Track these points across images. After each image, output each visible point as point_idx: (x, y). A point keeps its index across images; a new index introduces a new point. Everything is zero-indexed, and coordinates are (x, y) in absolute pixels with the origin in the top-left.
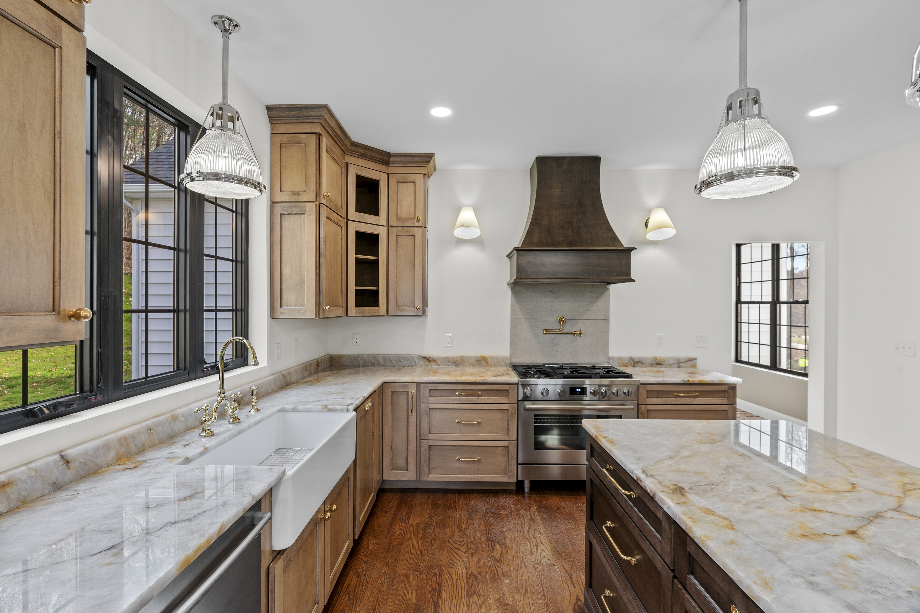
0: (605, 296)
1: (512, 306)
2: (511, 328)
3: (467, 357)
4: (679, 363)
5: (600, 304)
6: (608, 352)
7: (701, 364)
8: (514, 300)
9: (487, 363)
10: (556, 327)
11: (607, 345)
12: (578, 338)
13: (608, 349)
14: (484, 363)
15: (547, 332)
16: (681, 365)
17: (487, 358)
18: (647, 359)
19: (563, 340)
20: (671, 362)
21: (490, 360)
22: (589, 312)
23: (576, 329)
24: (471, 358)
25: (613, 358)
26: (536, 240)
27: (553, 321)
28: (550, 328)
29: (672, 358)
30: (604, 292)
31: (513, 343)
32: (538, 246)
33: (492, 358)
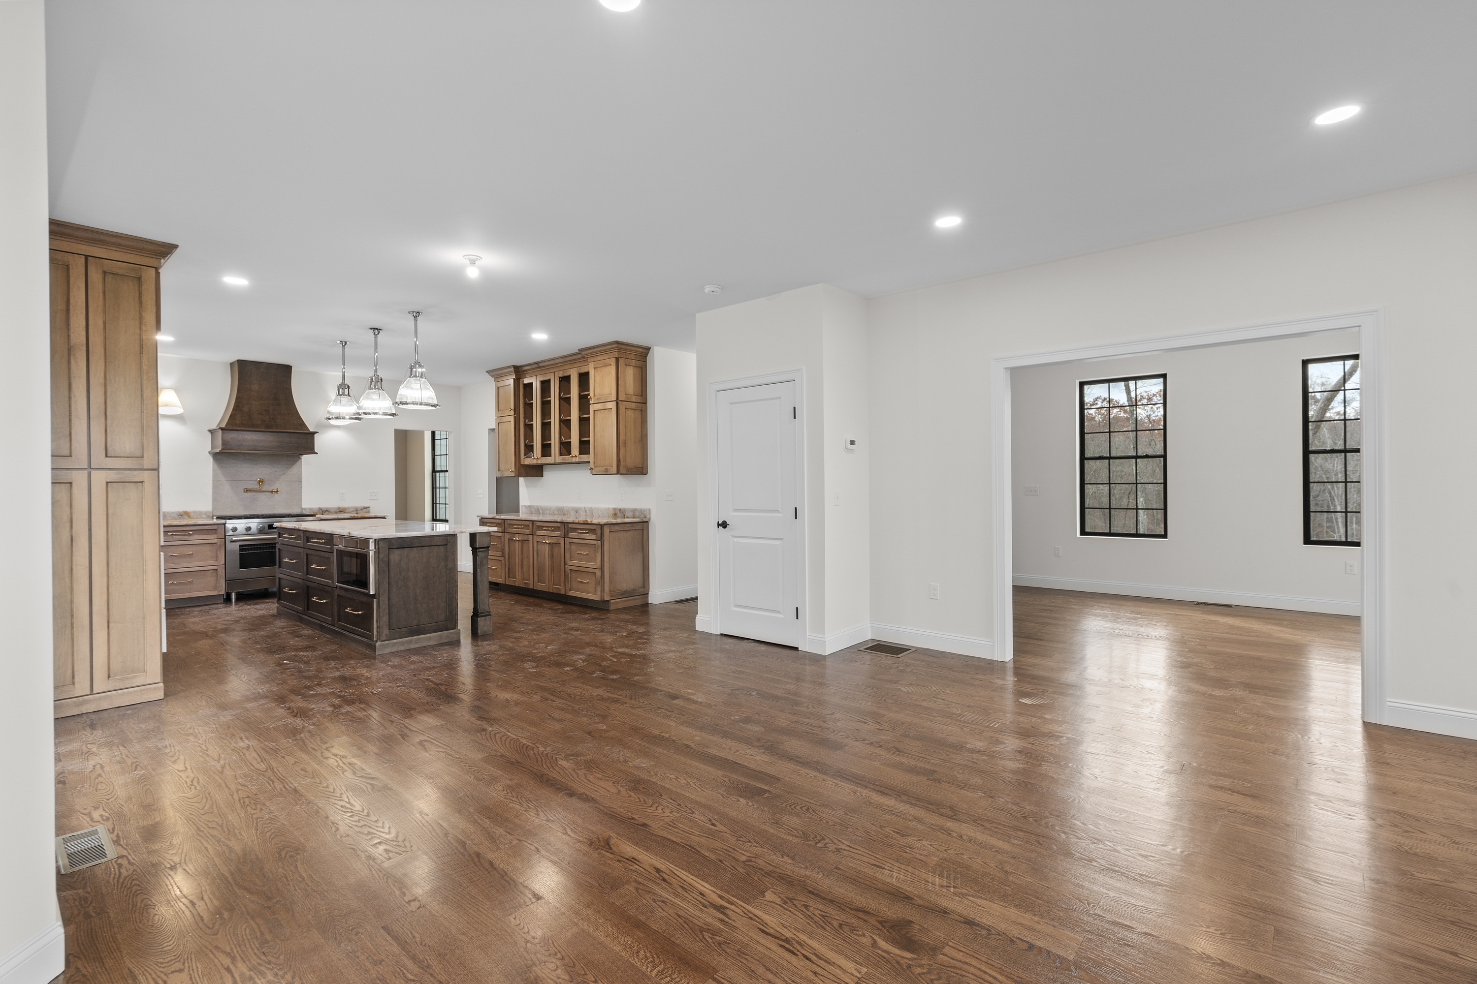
0: (298, 463)
1: (214, 470)
2: (213, 488)
3: (168, 513)
4: (357, 510)
5: (294, 469)
6: (301, 505)
7: (371, 510)
8: (216, 466)
9: (189, 517)
10: (256, 487)
11: (300, 500)
12: (276, 495)
13: (301, 503)
14: (186, 517)
15: (247, 491)
16: (359, 512)
17: (189, 513)
18: (333, 508)
19: (262, 496)
20: (351, 510)
21: (192, 514)
22: (285, 476)
23: (274, 488)
24: (173, 513)
25: (305, 509)
26: (238, 422)
27: (253, 482)
28: (249, 487)
29: (352, 508)
30: (297, 461)
31: (215, 500)
32: (240, 427)
33: (195, 512)
